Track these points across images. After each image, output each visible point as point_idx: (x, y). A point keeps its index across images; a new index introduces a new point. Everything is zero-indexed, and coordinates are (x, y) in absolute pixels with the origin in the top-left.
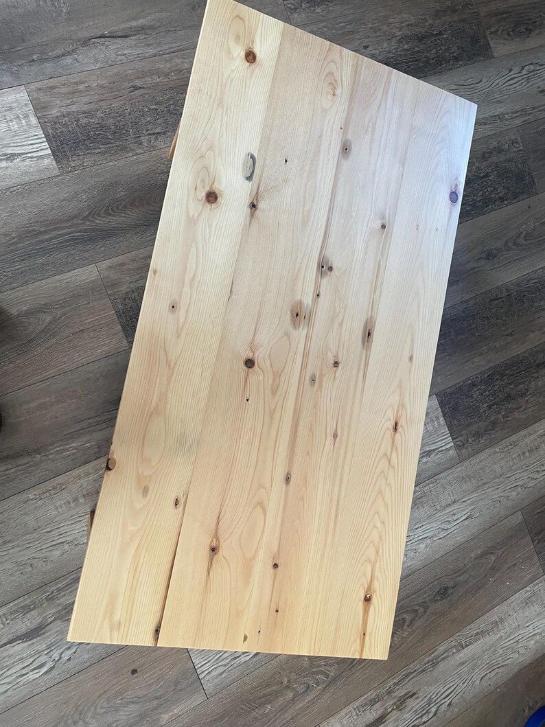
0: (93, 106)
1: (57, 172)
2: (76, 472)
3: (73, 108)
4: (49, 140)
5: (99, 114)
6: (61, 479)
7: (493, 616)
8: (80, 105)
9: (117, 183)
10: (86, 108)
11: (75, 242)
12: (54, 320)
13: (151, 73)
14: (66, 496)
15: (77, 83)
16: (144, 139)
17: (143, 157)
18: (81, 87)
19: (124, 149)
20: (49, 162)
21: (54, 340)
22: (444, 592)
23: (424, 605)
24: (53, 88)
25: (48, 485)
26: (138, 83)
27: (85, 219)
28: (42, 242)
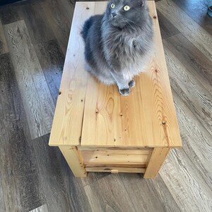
0: (18, 191)
1: (45, 205)
2: (171, 191)
3: (19, 199)
4: (32, 209)
5: (22, 188)
6: (174, 197)
7: (197, 46)
8: (17, 197)
9: (50, 179)
10: (19, 194)
11: (75, 195)
12: (108, 203)
13: (6, 168)
14: (181, 194)
15: (8, 198)
16: (33, 169)
17: (40, 170)
18: (10, 196)
19: (36, 177)
20: (41, 208)
21: (117, 203)
22: (192, 60)
23: (198, 66)
24: (9, 208)
25: (178, 202)
26: (10, 173)
27: (65, 192)
28: (75, 210)
